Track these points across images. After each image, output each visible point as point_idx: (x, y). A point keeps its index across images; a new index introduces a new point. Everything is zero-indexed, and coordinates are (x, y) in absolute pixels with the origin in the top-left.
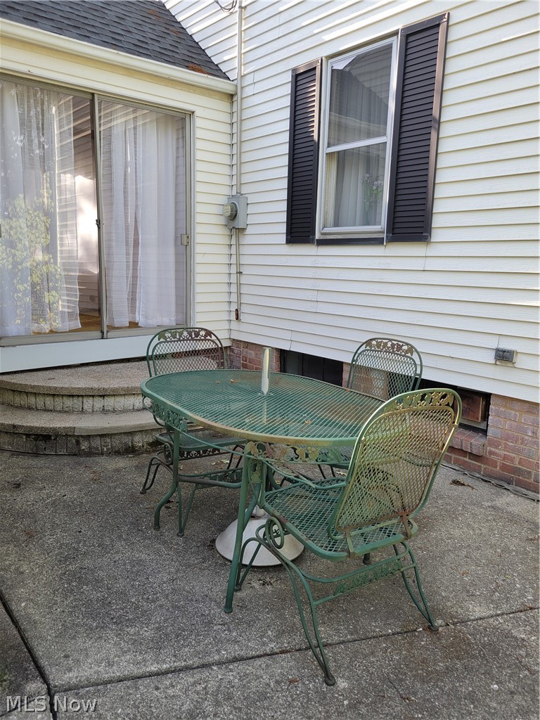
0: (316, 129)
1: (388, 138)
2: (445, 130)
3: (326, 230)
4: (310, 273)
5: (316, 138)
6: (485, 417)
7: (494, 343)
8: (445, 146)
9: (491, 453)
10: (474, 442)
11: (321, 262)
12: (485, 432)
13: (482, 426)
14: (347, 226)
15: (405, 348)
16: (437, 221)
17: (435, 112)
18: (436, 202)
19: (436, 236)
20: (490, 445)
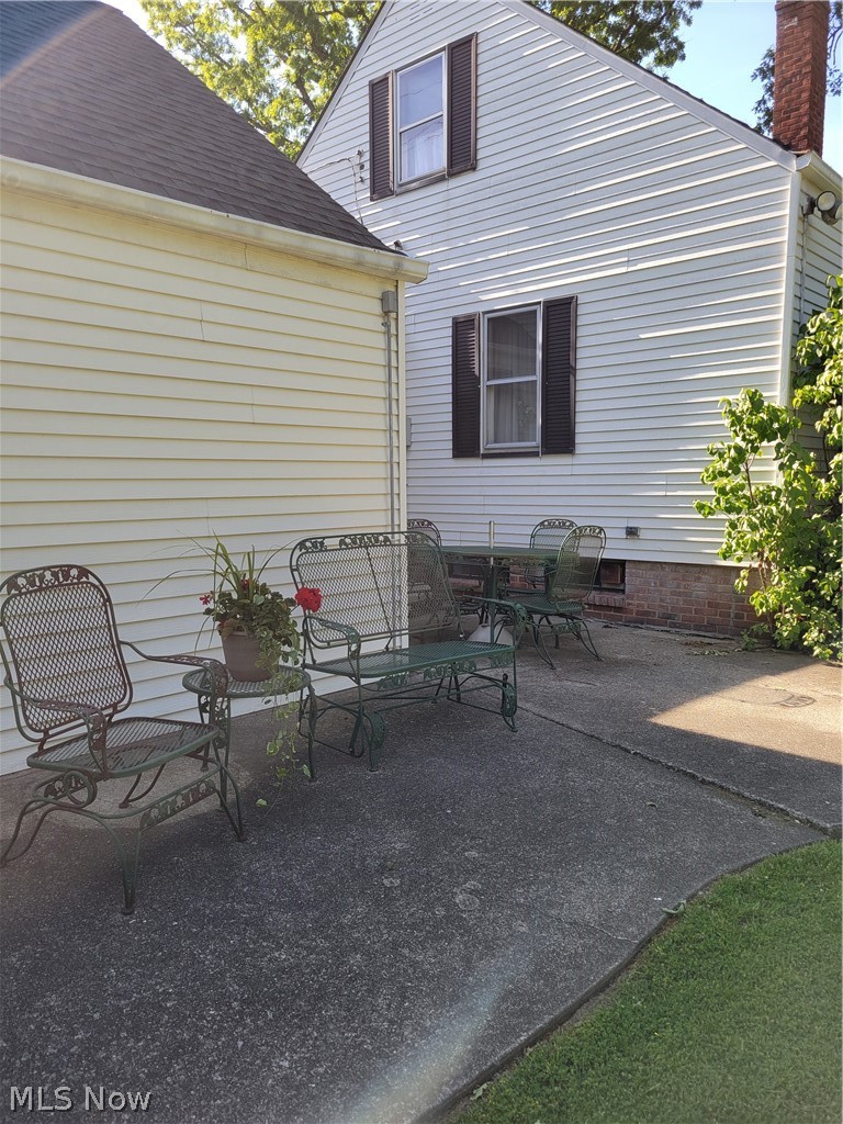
0: (476, 366)
1: (538, 377)
2: (579, 375)
3: (489, 446)
4: (477, 482)
5: (477, 373)
6: (623, 581)
7: (624, 524)
8: (579, 386)
9: (629, 604)
10: (616, 599)
11: (486, 472)
12: (623, 591)
13: (622, 588)
14: (504, 442)
15: (568, 524)
16: (578, 439)
17: (572, 363)
18: (577, 425)
19: (578, 449)
20: (628, 598)
